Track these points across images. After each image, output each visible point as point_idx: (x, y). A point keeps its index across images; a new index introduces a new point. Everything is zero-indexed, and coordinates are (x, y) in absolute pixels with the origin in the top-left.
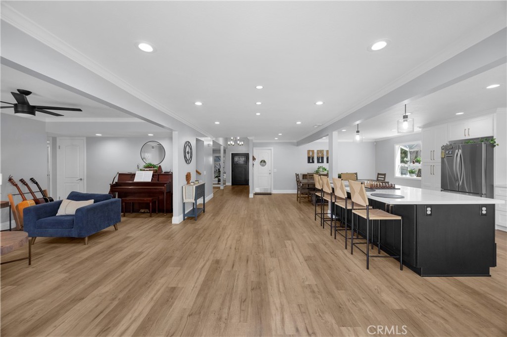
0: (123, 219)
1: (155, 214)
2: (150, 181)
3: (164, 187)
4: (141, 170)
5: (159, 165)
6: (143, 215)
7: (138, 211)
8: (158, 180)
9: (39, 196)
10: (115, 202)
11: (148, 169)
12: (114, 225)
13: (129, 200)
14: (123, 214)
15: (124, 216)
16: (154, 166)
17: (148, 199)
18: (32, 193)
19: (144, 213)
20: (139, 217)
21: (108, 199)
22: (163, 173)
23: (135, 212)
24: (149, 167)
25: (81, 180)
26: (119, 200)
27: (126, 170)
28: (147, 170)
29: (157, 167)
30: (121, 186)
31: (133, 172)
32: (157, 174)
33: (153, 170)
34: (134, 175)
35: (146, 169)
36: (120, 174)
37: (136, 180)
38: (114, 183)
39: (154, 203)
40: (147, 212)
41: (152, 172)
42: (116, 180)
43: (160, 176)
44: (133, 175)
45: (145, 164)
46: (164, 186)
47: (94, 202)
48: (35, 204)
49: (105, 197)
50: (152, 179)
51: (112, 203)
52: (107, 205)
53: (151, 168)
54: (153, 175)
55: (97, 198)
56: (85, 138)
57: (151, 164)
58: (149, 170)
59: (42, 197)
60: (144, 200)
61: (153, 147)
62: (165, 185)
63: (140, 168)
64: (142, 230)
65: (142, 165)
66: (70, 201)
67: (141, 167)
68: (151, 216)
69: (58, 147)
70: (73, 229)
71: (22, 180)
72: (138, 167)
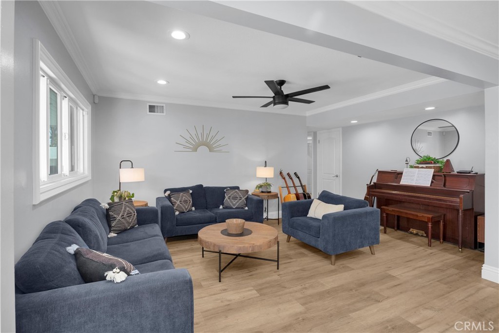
0: (382, 237)
1: (438, 242)
2: (429, 186)
3: (458, 200)
4: (411, 167)
5: (445, 160)
6: (415, 239)
7: (406, 230)
8: (444, 185)
9: (300, 191)
10: (371, 213)
11: (424, 166)
12: (370, 247)
13: (393, 211)
14: (383, 228)
15: (385, 232)
16: (435, 161)
17: (426, 215)
18: (295, 187)
19: (417, 234)
20: (408, 241)
21: (361, 207)
22: (455, 173)
23: (401, 230)
24: (426, 162)
25: (337, 176)
26: (377, 211)
27: (389, 166)
28: (422, 168)
29: (442, 162)
30: (380, 188)
31: (399, 170)
32: (442, 174)
33: (434, 167)
34: (401, 174)
35: (421, 166)
36: (380, 172)
37: (404, 182)
38: (372, 184)
39: (436, 223)
40: (422, 236)
41: (433, 170)
42: (375, 180)
43: (447, 179)
44: (399, 175)
45: (418, 158)
46: (458, 196)
47: (345, 209)
48: (296, 200)
49: (358, 204)
50: (432, 182)
51: (367, 213)
52: (360, 215)
53: (431, 163)
54: (434, 176)
55: (349, 203)
56: (341, 129)
57: (429, 158)
58: (427, 168)
59: (302, 192)
60: (417, 216)
61: (429, 134)
62: (462, 196)
63: (410, 164)
64: (414, 269)
65: (414, 159)
66: (320, 201)
67: (412, 162)
68: (430, 245)
69: (318, 142)
70: (319, 239)
71: (288, 174)
72: (407, 162)
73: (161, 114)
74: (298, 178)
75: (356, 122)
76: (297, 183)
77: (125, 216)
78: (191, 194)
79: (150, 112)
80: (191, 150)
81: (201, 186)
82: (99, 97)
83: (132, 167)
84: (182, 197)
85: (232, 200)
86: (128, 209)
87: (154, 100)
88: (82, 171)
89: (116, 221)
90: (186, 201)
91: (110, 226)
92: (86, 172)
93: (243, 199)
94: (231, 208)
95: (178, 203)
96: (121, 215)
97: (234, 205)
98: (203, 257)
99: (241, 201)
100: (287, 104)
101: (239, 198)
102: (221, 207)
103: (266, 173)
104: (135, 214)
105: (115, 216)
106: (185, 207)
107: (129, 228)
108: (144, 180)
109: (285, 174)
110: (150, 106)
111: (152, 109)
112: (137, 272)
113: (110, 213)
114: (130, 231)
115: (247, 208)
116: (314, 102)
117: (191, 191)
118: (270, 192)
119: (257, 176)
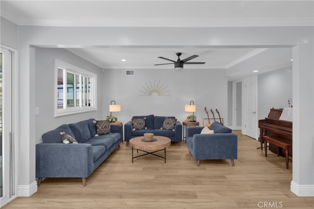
12: (231, 161)
13: (269, 139)
17: (284, 144)
18: (215, 119)
25: (255, 113)
31: (282, 108)
34: (282, 111)
36: (272, 110)
37: (282, 118)
42: (267, 116)
44: (280, 112)
56: (257, 76)
60: (280, 144)
68: (287, 168)
69: (245, 86)
71: (211, 110)
72: (289, 103)
73: (132, 75)
74: (218, 113)
75: (257, 71)
76: (217, 116)
77: (103, 128)
78: (145, 120)
79: (127, 74)
80: (148, 95)
81: (153, 116)
82: (104, 69)
83: (115, 104)
84: (139, 121)
85: (167, 125)
86: (105, 124)
87: (129, 68)
88: (93, 106)
89: (99, 129)
90: (140, 124)
91: (97, 132)
92: (95, 107)
93: (173, 124)
94: (166, 129)
95: (136, 124)
96: (101, 126)
97: (167, 128)
98: (138, 152)
99: (171, 125)
100: (182, 67)
101: (170, 124)
102: (162, 128)
103: (190, 109)
104: (109, 127)
105: (99, 127)
106: (140, 127)
107: (105, 133)
108: (120, 111)
109: (208, 110)
110: (127, 71)
111: (128, 73)
112: (77, 143)
113: (97, 125)
114: (105, 135)
115: (174, 130)
116: (205, 63)
117: (145, 118)
118: (195, 121)
119: (186, 111)
